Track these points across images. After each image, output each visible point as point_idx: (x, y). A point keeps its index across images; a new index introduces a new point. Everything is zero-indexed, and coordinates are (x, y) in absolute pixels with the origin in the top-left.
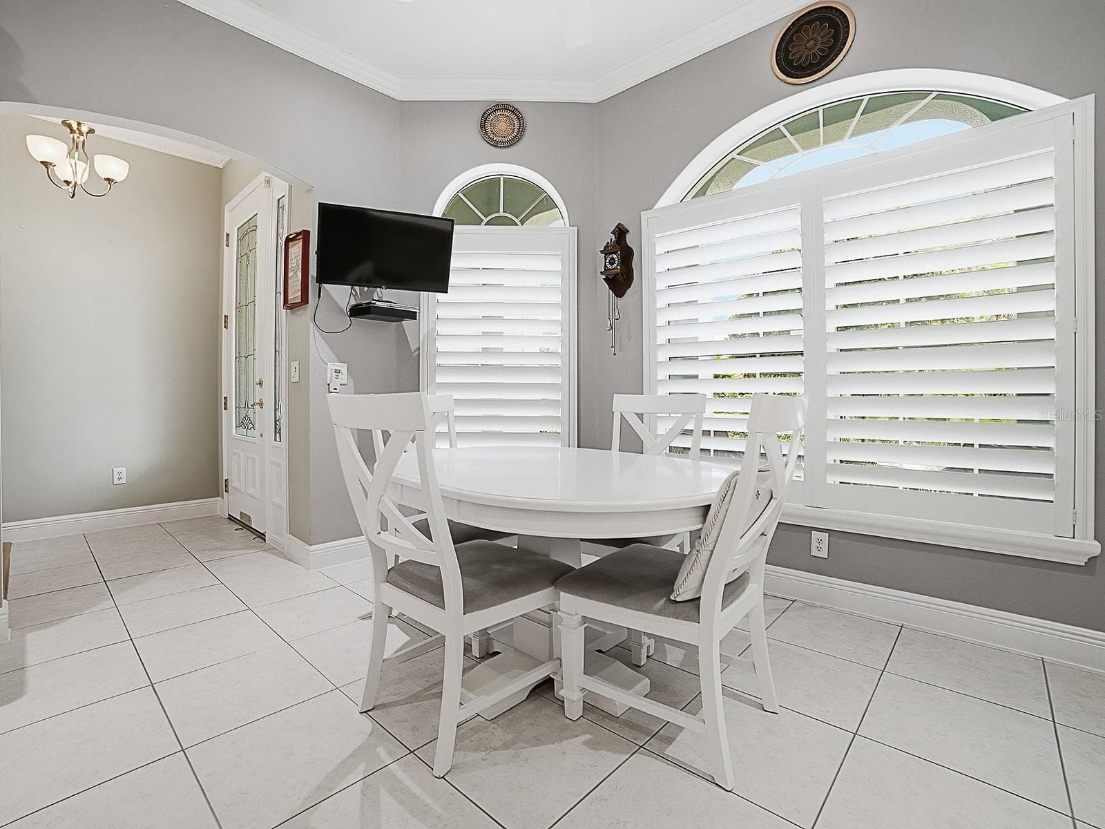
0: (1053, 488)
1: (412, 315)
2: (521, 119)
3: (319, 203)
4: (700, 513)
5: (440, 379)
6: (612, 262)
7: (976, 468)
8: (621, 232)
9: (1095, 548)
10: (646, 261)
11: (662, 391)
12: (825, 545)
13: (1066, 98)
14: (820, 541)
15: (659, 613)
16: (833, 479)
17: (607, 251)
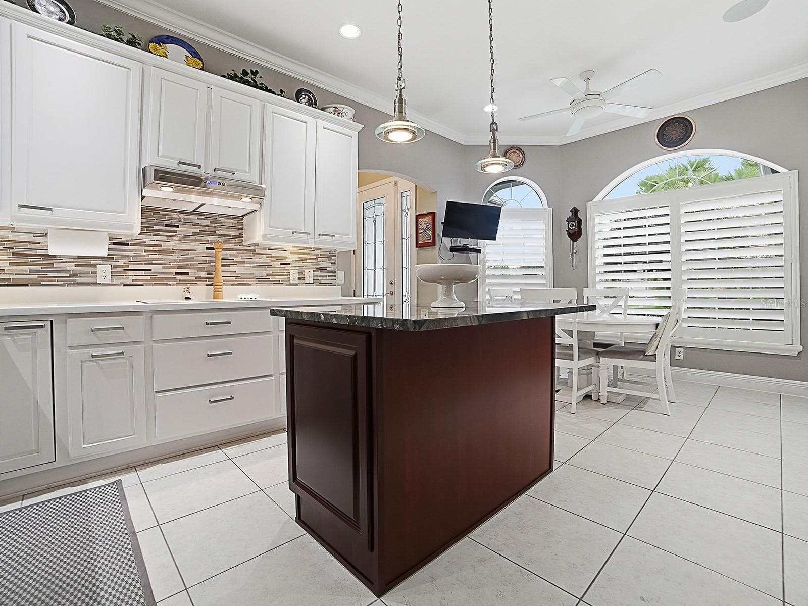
0: (783, 325)
1: (479, 251)
2: (524, 155)
3: (447, 201)
4: (655, 326)
5: (488, 281)
6: (572, 226)
7: (751, 318)
8: (575, 211)
9: (801, 348)
10: (590, 227)
11: (598, 287)
12: (682, 354)
13: (787, 169)
14: (679, 352)
15: (641, 360)
16: (685, 325)
17: (569, 220)
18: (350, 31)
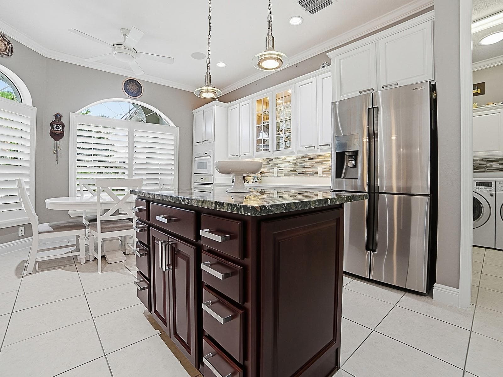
2: (11, 47)
6: (58, 128)
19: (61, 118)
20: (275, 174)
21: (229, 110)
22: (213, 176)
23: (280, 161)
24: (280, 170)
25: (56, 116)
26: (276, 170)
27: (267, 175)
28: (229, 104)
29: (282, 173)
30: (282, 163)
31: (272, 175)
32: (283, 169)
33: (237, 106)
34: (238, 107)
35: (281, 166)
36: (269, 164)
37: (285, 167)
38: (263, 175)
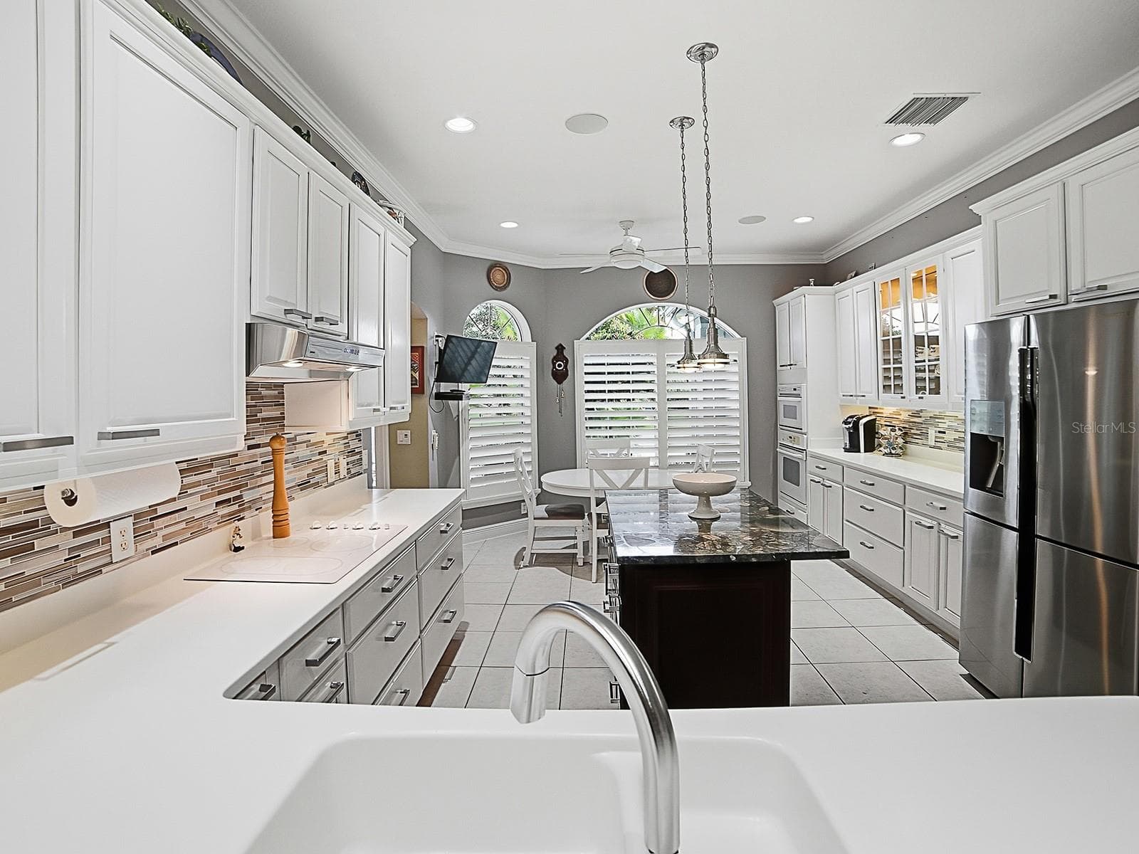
0: (738, 466)
2: (508, 274)
6: (560, 366)
8: (560, 348)
18: (460, 125)
19: (564, 351)
20: (931, 441)
21: (837, 299)
22: (805, 436)
23: (939, 412)
24: (939, 432)
25: (557, 348)
26: (932, 432)
27: (917, 441)
28: (837, 286)
29: (943, 441)
30: (943, 419)
31: (925, 442)
32: (944, 433)
33: (848, 292)
34: (851, 296)
35: (942, 426)
36: (920, 417)
37: (950, 428)
38: (908, 439)
